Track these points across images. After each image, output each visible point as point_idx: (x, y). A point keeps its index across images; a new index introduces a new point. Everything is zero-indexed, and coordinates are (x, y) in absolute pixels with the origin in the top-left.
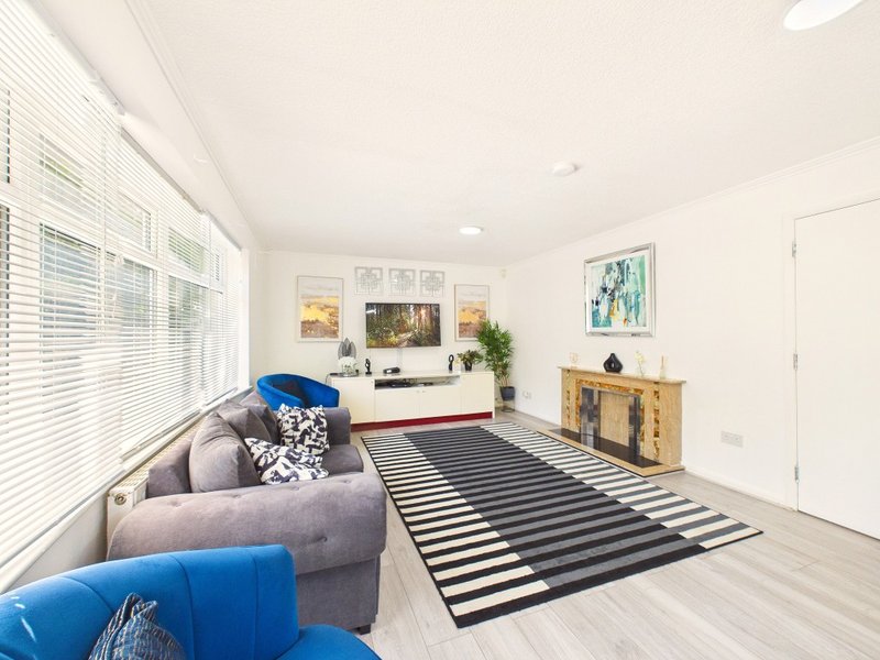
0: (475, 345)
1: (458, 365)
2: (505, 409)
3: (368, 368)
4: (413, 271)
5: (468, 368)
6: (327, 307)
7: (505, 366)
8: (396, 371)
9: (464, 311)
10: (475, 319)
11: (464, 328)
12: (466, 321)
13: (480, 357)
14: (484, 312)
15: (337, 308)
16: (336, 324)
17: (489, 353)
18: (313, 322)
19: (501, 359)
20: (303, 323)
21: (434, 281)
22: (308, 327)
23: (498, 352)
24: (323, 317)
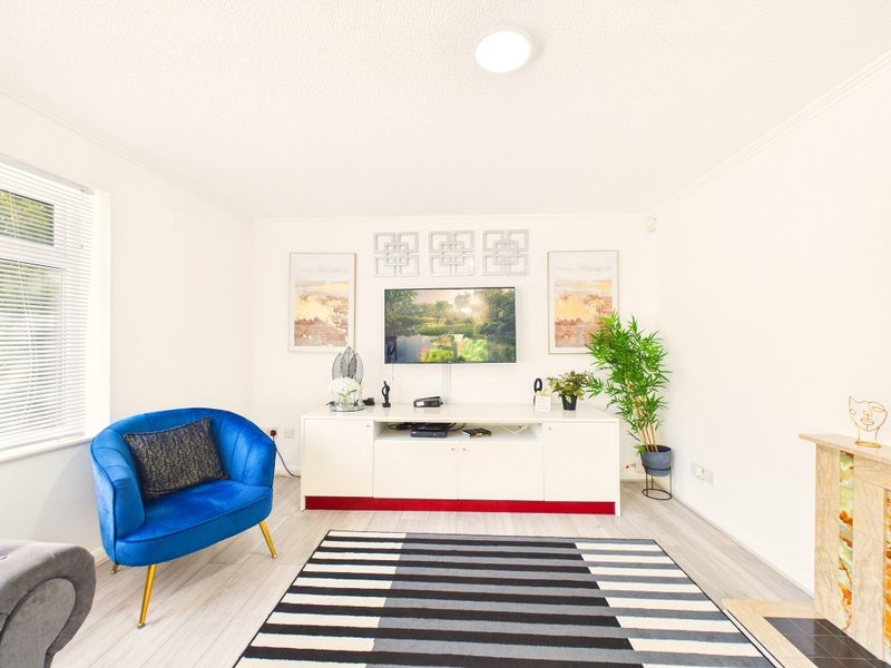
0: (585, 362)
1: (551, 398)
2: (648, 489)
3: (386, 397)
4: (472, 233)
5: (570, 406)
6: (331, 298)
7: (652, 405)
8: (434, 403)
9: (566, 298)
10: (589, 315)
11: (564, 330)
12: (570, 317)
13: (596, 386)
14: (608, 301)
15: (345, 300)
16: (345, 324)
17: (618, 376)
18: (311, 323)
19: (642, 390)
20: (297, 323)
21: (508, 248)
22: (304, 330)
23: (637, 376)
24: (325, 314)
